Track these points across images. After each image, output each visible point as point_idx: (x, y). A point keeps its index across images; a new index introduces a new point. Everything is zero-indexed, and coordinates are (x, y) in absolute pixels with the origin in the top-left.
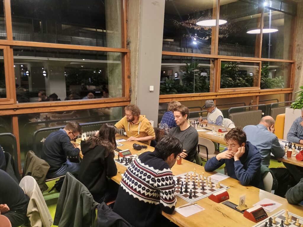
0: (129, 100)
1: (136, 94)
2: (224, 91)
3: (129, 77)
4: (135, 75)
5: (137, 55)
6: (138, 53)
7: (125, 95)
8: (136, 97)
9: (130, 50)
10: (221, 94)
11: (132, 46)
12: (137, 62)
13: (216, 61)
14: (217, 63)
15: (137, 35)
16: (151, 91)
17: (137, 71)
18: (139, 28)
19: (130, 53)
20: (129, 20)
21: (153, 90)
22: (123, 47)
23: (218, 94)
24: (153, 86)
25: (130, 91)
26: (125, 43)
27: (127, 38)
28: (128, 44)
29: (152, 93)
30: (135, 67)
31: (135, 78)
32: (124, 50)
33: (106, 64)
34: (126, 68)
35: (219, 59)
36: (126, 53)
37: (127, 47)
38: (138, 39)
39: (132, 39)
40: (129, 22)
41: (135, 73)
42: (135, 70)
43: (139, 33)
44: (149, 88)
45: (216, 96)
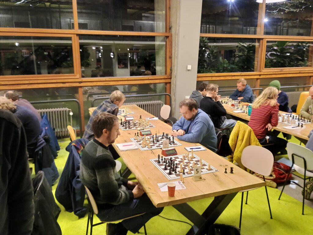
0: (169, 77)
1: (175, 72)
2: (269, 71)
3: (171, 58)
4: (175, 56)
5: (177, 38)
6: (177, 37)
7: (167, 73)
8: (175, 75)
9: (172, 34)
10: (265, 73)
11: (173, 30)
12: (176, 45)
13: (261, 41)
14: (263, 43)
15: (177, 21)
16: (189, 70)
17: (176, 52)
18: (178, 14)
19: (172, 36)
20: (171, 8)
21: (191, 69)
22: (166, 31)
23: (262, 73)
24: (191, 66)
25: (171, 70)
26: (168, 28)
27: (169, 23)
28: (170, 29)
29: (189, 72)
30: (175, 49)
31: (175, 59)
32: (167, 34)
33: (154, 45)
34: (168, 50)
35: (264, 39)
36: (168, 36)
37: (169, 31)
38: (178, 24)
39: (173, 25)
40: (171, 9)
41: (175, 54)
42: (175, 51)
43: (178, 18)
44: (187, 67)
45: (260, 75)
